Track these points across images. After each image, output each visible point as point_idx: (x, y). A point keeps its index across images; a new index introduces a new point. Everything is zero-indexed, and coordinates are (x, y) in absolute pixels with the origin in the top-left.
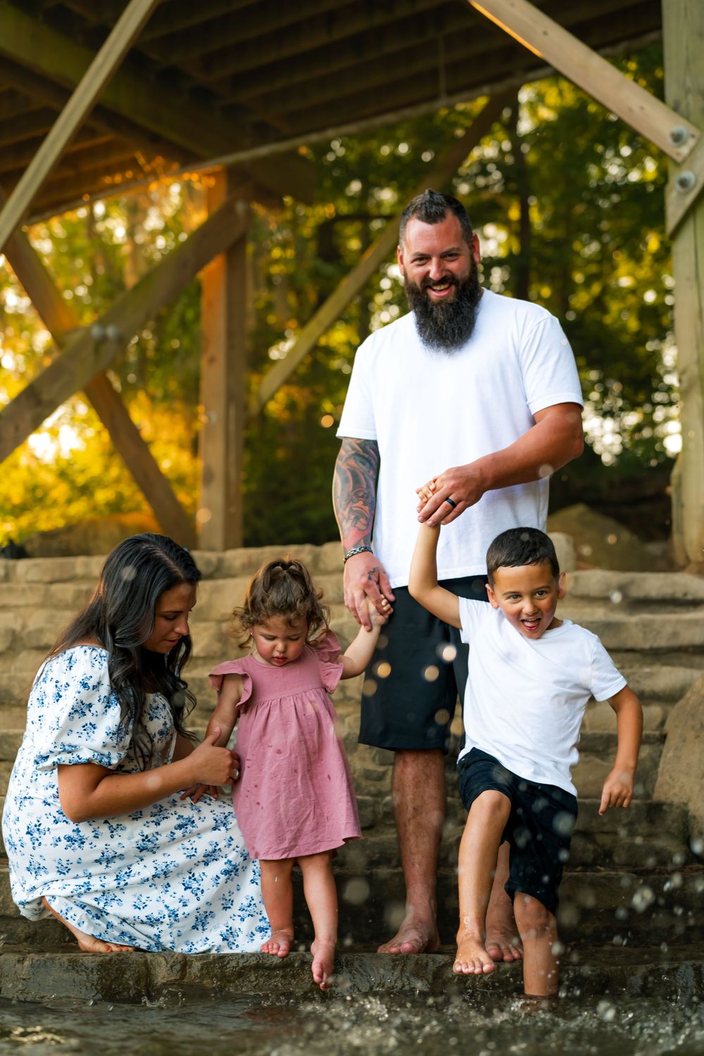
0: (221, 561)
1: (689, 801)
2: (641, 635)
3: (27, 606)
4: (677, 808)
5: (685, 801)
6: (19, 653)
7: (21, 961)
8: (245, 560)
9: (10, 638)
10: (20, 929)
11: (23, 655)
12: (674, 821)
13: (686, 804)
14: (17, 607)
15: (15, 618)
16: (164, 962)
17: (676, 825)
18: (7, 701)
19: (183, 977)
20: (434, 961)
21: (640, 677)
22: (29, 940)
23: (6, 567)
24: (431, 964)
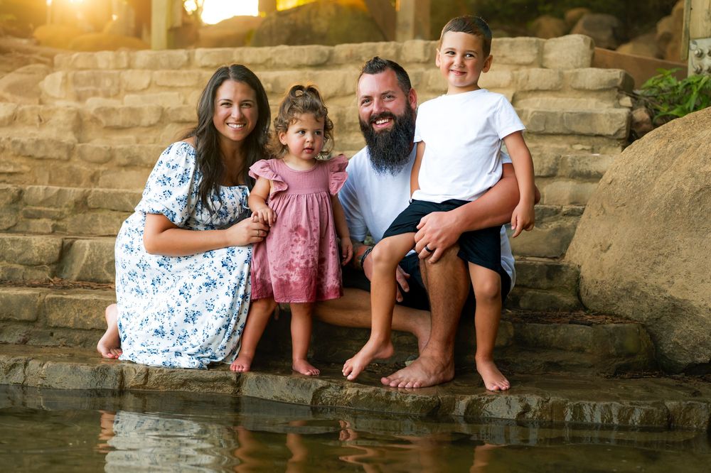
0: (331, 53)
1: (582, 264)
2: (608, 124)
3: (187, 87)
4: (572, 269)
5: (580, 264)
6: (166, 125)
7: (41, 366)
8: (348, 52)
9: (160, 114)
10: (76, 337)
11: (169, 126)
12: (568, 279)
13: (579, 267)
14: (180, 87)
15: (179, 95)
16: (134, 372)
17: (569, 281)
18: (138, 164)
19: (145, 383)
20: (316, 384)
21: (589, 160)
22: (82, 345)
23: (189, 54)
24: (313, 386)
